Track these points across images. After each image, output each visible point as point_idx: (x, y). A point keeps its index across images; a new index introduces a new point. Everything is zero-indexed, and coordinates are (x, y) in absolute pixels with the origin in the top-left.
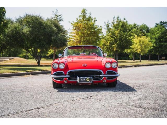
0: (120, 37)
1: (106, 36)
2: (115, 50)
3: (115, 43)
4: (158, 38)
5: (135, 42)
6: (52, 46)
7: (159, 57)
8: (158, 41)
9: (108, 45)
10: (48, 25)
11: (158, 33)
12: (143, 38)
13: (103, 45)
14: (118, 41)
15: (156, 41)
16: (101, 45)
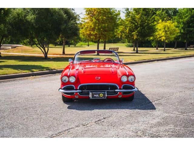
0: (142, 23)
1: (125, 21)
2: (135, 38)
3: (135, 30)
4: (186, 23)
5: (159, 28)
6: (61, 36)
7: (186, 45)
8: (187, 26)
9: (127, 32)
10: (57, 12)
11: (186, 17)
12: (168, 23)
13: (121, 32)
14: (139, 27)
15: (184, 26)
16: (119, 33)
